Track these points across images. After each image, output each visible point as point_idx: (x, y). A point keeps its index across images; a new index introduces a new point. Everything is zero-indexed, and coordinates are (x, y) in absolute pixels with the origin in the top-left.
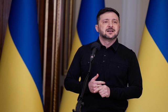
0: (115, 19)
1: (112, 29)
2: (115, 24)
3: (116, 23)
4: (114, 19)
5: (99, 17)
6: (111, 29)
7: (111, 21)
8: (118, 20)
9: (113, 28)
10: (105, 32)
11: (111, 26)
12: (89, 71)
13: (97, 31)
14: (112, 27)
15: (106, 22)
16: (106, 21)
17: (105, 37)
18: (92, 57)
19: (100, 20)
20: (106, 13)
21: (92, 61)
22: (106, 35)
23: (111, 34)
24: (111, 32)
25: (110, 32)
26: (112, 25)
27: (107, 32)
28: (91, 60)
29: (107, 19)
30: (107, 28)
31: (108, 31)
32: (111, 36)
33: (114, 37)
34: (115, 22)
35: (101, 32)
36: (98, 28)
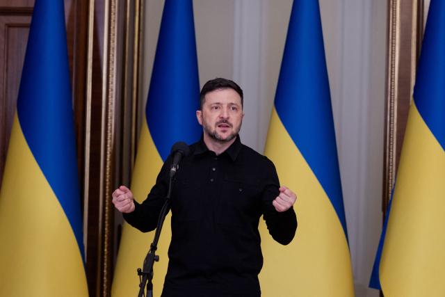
0: (234, 102)
1: (226, 121)
2: (234, 111)
3: (236, 109)
4: (232, 104)
5: (204, 97)
6: (224, 123)
7: (225, 106)
8: (240, 106)
9: (230, 121)
10: (213, 128)
11: (225, 116)
12: (168, 197)
13: (200, 123)
14: (228, 118)
15: (216, 108)
16: (216, 105)
17: (213, 137)
18: (174, 169)
19: (205, 102)
20: (217, 90)
21: (174, 177)
22: (215, 132)
23: (224, 131)
24: (226, 129)
25: (223, 129)
26: (228, 114)
27: (218, 128)
28: (171, 176)
29: (218, 103)
30: (218, 120)
31: (219, 126)
32: (224, 136)
33: (230, 137)
34: (233, 109)
35: (206, 127)
36: (202, 116)
